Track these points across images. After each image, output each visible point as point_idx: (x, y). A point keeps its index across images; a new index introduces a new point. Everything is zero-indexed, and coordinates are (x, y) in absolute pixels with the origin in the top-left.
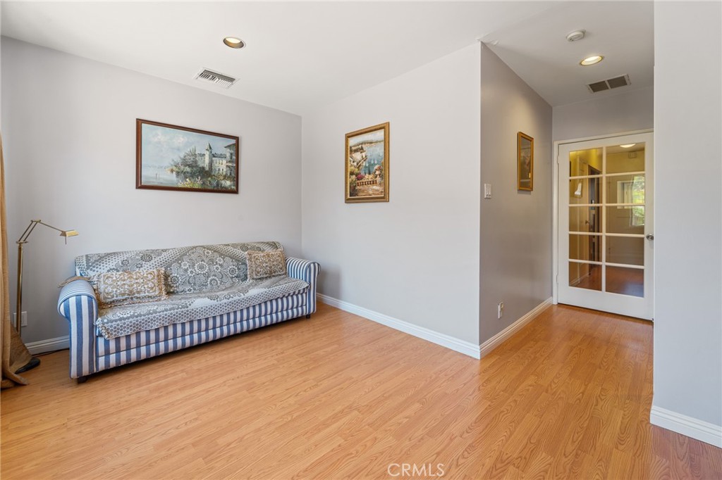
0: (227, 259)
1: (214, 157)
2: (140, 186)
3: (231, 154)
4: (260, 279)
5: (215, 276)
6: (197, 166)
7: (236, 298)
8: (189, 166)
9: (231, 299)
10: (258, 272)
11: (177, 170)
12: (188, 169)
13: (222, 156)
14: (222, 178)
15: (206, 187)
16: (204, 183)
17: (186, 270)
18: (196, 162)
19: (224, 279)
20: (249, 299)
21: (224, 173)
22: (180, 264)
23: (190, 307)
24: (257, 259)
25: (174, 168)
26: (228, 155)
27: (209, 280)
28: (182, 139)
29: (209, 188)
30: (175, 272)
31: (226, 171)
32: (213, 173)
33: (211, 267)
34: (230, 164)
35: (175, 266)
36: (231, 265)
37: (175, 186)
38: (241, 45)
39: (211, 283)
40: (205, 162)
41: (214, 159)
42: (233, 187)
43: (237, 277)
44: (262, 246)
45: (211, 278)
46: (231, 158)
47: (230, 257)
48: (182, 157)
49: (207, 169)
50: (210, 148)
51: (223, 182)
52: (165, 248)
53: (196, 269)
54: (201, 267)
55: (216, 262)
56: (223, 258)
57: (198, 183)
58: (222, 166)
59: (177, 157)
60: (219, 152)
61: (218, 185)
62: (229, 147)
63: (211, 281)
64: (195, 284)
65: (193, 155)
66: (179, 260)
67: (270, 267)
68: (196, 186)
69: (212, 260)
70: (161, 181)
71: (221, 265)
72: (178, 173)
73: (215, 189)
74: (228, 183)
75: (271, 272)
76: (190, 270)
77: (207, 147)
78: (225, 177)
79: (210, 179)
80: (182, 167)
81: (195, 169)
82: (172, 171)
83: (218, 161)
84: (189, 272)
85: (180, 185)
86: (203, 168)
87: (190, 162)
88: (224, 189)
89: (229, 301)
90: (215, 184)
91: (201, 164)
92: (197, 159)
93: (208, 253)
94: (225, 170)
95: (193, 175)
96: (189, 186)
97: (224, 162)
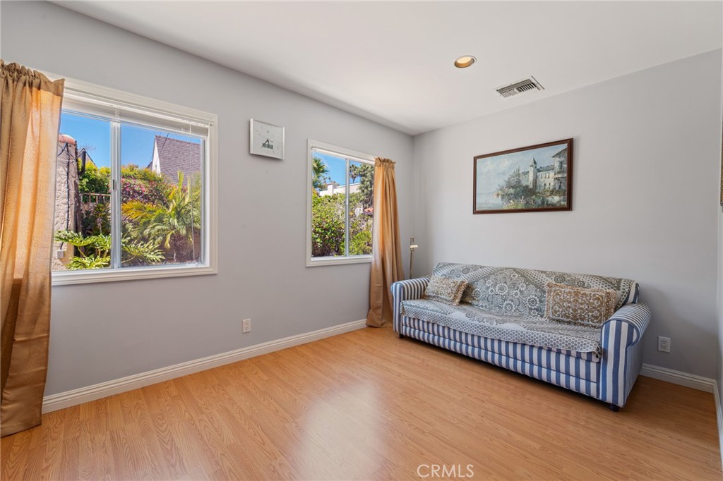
0: (532, 287)
1: (539, 171)
2: (476, 212)
3: (561, 163)
4: (557, 320)
5: (512, 301)
6: (520, 186)
7: (487, 324)
8: (513, 187)
9: (482, 323)
10: (556, 312)
11: (502, 193)
12: (512, 191)
13: (548, 169)
14: (549, 194)
15: (530, 207)
16: (527, 203)
17: (488, 288)
18: (519, 182)
19: (521, 308)
20: (500, 332)
21: (551, 188)
22: (485, 281)
23: (448, 316)
24: (557, 294)
25: (500, 192)
26: (557, 165)
27: (505, 304)
28: (506, 162)
29: (534, 207)
30: (479, 288)
31: (555, 185)
32: (537, 191)
33: (511, 292)
34: (560, 176)
35: (481, 281)
36: (532, 293)
37: (501, 209)
38: (473, 61)
39: (506, 307)
40: (528, 181)
41: (539, 174)
42: (562, 203)
43: (537, 310)
44: (587, 281)
45: (508, 302)
46: (561, 167)
47: (535, 285)
48: (507, 180)
49: (531, 187)
50: (535, 163)
51: (550, 199)
52: (483, 265)
53: (497, 289)
54: (502, 289)
55: (518, 288)
56: (527, 285)
57: (521, 203)
58: (549, 180)
59: (502, 182)
60: (545, 165)
61: (543, 203)
62: (558, 155)
63: (507, 305)
64: (492, 302)
65: (516, 176)
66: (486, 277)
67: (575, 310)
68: (520, 207)
69: (514, 284)
70: (490, 205)
71: (521, 292)
72: (503, 196)
73: (540, 207)
74: (556, 199)
75: (575, 316)
76: (491, 289)
77: (531, 162)
78: (553, 192)
79: (534, 197)
80: (507, 190)
81: (518, 189)
82: (498, 195)
83: (544, 176)
84: (490, 290)
85: (505, 208)
86: (527, 186)
87: (513, 183)
88: (551, 207)
89: (480, 324)
90: (539, 201)
91: (524, 183)
92: (521, 178)
93: (514, 276)
94: (552, 184)
95: (516, 196)
96: (512, 208)
97: (552, 174)
